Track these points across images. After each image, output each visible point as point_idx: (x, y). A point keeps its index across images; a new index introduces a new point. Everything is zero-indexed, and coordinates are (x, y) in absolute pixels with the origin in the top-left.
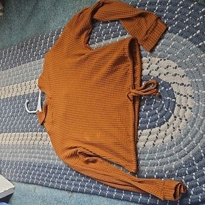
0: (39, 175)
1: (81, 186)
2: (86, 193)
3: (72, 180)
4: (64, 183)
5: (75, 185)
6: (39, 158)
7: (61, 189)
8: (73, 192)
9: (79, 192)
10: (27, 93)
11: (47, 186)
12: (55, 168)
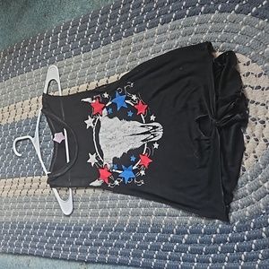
0: (35, 241)
1: (101, 252)
2: (109, 263)
3: (87, 245)
4: (74, 251)
5: (92, 252)
6: (36, 214)
7: (69, 260)
8: (87, 262)
9: (98, 262)
10: (17, 120)
11: (47, 257)
12: (59, 229)
